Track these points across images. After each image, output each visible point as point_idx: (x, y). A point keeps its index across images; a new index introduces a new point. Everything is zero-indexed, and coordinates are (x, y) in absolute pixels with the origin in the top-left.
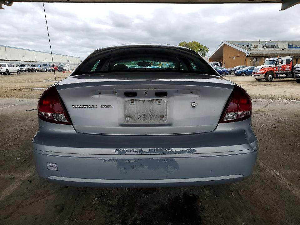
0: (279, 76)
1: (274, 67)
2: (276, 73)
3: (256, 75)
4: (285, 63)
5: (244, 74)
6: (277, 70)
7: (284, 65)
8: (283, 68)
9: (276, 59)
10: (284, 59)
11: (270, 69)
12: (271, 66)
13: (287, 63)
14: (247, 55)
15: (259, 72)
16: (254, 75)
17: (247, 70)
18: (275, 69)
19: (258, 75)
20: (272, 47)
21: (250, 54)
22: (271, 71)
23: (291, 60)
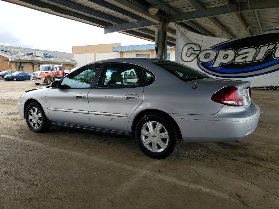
0: (55, 80)
1: (51, 72)
2: (53, 78)
3: (36, 80)
4: (58, 69)
5: (15, 79)
6: (53, 75)
7: (58, 71)
8: (57, 74)
9: (51, 65)
10: (57, 66)
11: (47, 75)
12: (48, 72)
13: (60, 70)
14: (10, 60)
15: (38, 77)
16: (34, 80)
17: (18, 75)
18: (52, 74)
19: (38, 80)
20: (31, 55)
21: (13, 59)
22: (49, 76)
23: (62, 67)
